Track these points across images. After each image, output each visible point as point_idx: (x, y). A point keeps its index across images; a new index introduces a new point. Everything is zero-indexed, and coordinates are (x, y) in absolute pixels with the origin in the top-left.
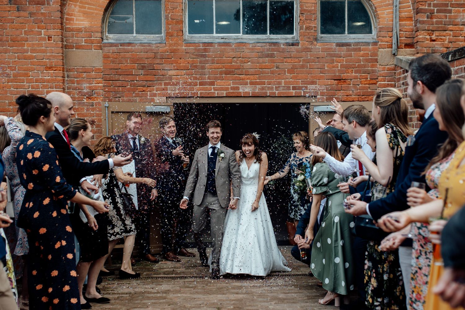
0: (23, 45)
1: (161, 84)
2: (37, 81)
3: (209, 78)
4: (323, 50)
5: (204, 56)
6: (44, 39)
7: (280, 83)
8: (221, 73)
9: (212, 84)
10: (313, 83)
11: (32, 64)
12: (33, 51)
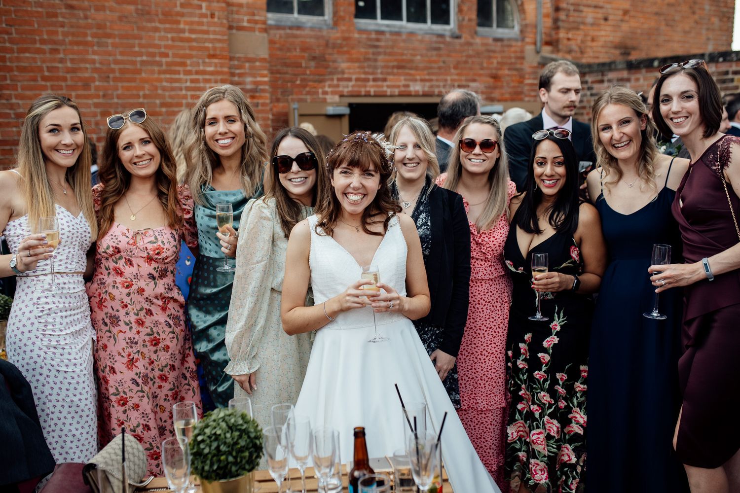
0: (178, 22)
1: (332, 80)
2: (197, 73)
3: (382, 73)
4: (483, 44)
5: (376, 47)
6: (205, 16)
7: (446, 80)
8: (393, 67)
9: (385, 80)
10: (474, 81)
11: (191, 48)
12: (191, 31)
